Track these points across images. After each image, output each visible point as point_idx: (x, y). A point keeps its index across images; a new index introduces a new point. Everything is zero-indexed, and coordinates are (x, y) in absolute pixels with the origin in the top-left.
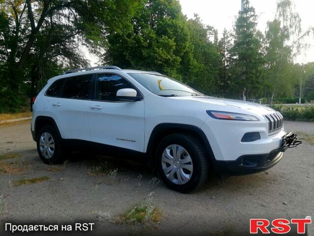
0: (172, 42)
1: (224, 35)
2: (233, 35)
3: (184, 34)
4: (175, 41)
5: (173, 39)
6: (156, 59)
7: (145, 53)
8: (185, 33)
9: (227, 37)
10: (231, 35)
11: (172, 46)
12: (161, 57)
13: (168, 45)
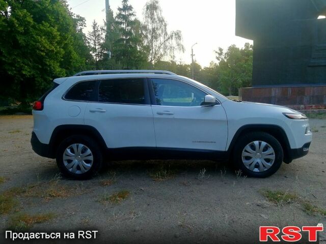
0: (55, 31)
1: (94, 28)
2: (104, 30)
3: (66, 24)
4: (58, 30)
5: (56, 28)
6: (38, 48)
7: (21, 40)
8: (68, 23)
9: (97, 31)
10: (102, 29)
11: (55, 36)
12: (45, 47)
13: (52, 34)
